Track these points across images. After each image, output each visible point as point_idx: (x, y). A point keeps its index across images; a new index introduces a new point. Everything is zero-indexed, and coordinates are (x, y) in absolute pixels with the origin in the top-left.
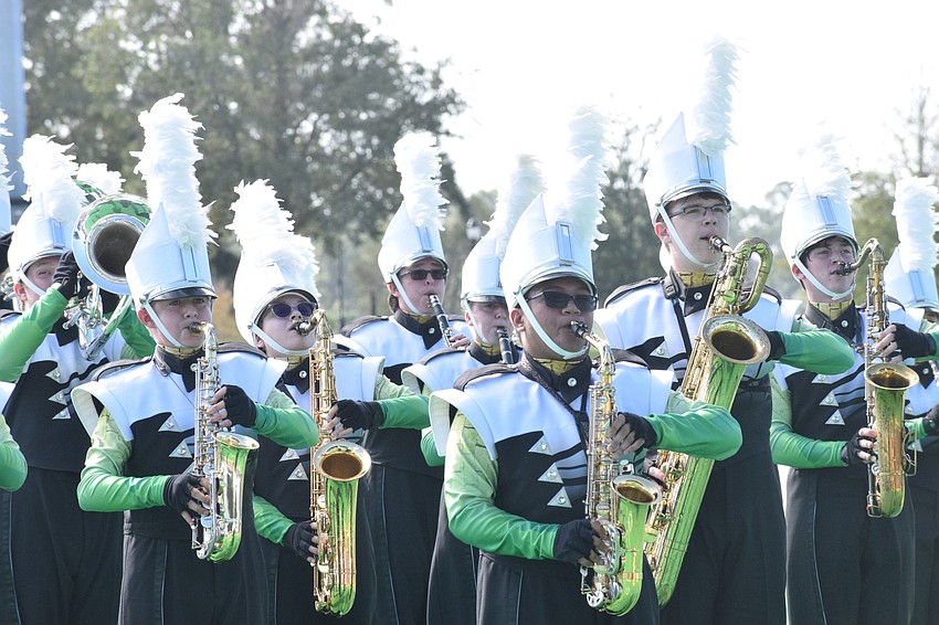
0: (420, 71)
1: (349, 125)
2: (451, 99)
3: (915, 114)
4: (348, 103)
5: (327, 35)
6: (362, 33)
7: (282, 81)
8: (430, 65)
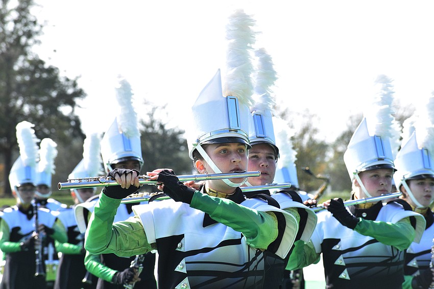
0: (68, 80)
1: (35, 103)
4: (36, 93)
5: (27, 64)
6: (43, 65)
7: (8, 84)
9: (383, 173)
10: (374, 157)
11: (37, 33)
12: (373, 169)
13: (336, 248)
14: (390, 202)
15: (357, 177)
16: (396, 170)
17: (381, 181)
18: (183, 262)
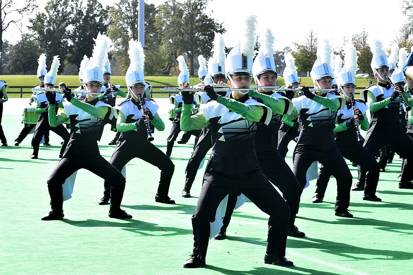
0: (218, 24)
1: (205, 35)
2: (224, 29)
3: (310, 35)
4: (204, 30)
5: (201, 18)
6: (207, 18)
7: (192, 26)
8: (220, 23)
9: (328, 80)
10: (324, 73)
11: (204, 4)
12: (323, 78)
13: (307, 113)
14: (331, 92)
15: (317, 82)
16: (333, 79)
17: (327, 84)
18: (221, 128)
